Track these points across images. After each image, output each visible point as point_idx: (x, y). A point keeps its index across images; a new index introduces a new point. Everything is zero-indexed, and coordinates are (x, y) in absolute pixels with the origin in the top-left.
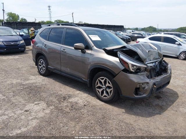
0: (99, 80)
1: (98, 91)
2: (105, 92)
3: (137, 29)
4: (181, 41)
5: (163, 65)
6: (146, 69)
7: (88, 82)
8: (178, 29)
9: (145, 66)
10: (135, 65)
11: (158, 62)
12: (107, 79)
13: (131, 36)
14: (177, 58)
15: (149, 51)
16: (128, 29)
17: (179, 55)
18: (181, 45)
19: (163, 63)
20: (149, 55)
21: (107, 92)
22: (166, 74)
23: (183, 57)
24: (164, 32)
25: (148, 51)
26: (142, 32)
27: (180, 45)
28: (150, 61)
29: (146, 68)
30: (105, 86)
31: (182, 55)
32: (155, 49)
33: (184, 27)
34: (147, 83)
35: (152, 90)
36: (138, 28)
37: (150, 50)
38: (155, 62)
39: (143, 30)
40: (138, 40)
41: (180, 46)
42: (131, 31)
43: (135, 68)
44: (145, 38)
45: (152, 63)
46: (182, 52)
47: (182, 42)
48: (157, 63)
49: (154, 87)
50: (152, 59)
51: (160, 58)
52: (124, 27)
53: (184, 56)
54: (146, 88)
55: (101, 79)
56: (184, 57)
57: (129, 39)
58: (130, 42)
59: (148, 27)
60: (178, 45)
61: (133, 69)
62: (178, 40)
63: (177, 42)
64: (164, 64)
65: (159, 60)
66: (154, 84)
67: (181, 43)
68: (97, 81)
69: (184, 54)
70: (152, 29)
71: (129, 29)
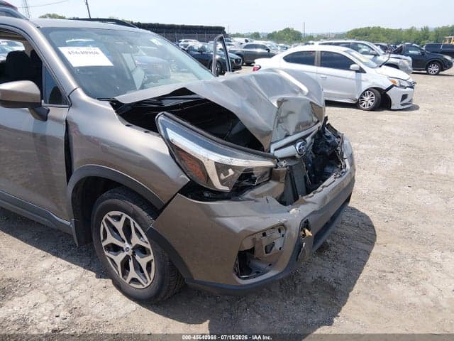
0: (107, 221)
1: (112, 260)
2: (131, 263)
3: (256, 36)
4: (364, 60)
5: (329, 141)
6: (271, 174)
7: (73, 229)
8: (348, 32)
9: (269, 163)
10: (229, 167)
11: (311, 136)
12: (132, 221)
13: (243, 54)
14: (356, 105)
15: (280, 103)
16: (234, 36)
17: (361, 98)
18: (365, 72)
19: (328, 133)
20: (282, 115)
21: (138, 268)
22: (340, 176)
23: (370, 102)
24: (319, 40)
25: (278, 102)
26: (269, 42)
27: (361, 71)
28: (287, 136)
29: (271, 169)
30: (130, 243)
31: (366, 98)
32: (301, 90)
33: (360, 29)
34: (281, 227)
35: (298, 248)
36: (260, 32)
37: (283, 96)
38: (304, 138)
39: (271, 37)
40: (258, 62)
41: (363, 74)
42: (243, 40)
43: (233, 176)
44: (274, 58)
45: (294, 143)
46: (366, 90)
47: (365, 64)
48: (308, 139)
49: (304, 235)
50: (292, 130)
51: (318, 122)
52: (226, 30)
53: (372, 101)
54: (278, 245)
55: (113, 217)
56: (372, 104)
57: (236, 60)
58: (239, 68)
59: (282, 30)
60: (357, 71)
61: (222, 182)
62: (356, 58)
63: (354, 63)
64: (329, 137)
65: (315, 128)
66: (306, 224)
67: (363, 67)
68: (102, 227)
69: (373, 96)
70: (290, 36)
71: (238, 35)
